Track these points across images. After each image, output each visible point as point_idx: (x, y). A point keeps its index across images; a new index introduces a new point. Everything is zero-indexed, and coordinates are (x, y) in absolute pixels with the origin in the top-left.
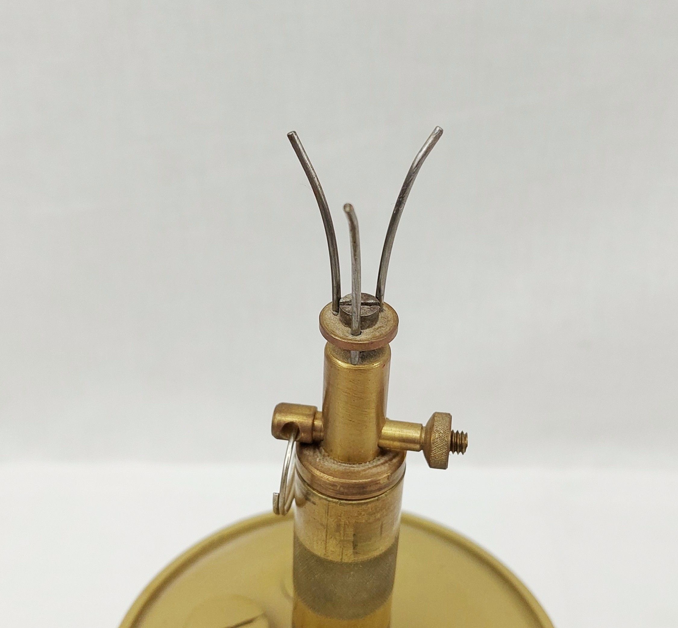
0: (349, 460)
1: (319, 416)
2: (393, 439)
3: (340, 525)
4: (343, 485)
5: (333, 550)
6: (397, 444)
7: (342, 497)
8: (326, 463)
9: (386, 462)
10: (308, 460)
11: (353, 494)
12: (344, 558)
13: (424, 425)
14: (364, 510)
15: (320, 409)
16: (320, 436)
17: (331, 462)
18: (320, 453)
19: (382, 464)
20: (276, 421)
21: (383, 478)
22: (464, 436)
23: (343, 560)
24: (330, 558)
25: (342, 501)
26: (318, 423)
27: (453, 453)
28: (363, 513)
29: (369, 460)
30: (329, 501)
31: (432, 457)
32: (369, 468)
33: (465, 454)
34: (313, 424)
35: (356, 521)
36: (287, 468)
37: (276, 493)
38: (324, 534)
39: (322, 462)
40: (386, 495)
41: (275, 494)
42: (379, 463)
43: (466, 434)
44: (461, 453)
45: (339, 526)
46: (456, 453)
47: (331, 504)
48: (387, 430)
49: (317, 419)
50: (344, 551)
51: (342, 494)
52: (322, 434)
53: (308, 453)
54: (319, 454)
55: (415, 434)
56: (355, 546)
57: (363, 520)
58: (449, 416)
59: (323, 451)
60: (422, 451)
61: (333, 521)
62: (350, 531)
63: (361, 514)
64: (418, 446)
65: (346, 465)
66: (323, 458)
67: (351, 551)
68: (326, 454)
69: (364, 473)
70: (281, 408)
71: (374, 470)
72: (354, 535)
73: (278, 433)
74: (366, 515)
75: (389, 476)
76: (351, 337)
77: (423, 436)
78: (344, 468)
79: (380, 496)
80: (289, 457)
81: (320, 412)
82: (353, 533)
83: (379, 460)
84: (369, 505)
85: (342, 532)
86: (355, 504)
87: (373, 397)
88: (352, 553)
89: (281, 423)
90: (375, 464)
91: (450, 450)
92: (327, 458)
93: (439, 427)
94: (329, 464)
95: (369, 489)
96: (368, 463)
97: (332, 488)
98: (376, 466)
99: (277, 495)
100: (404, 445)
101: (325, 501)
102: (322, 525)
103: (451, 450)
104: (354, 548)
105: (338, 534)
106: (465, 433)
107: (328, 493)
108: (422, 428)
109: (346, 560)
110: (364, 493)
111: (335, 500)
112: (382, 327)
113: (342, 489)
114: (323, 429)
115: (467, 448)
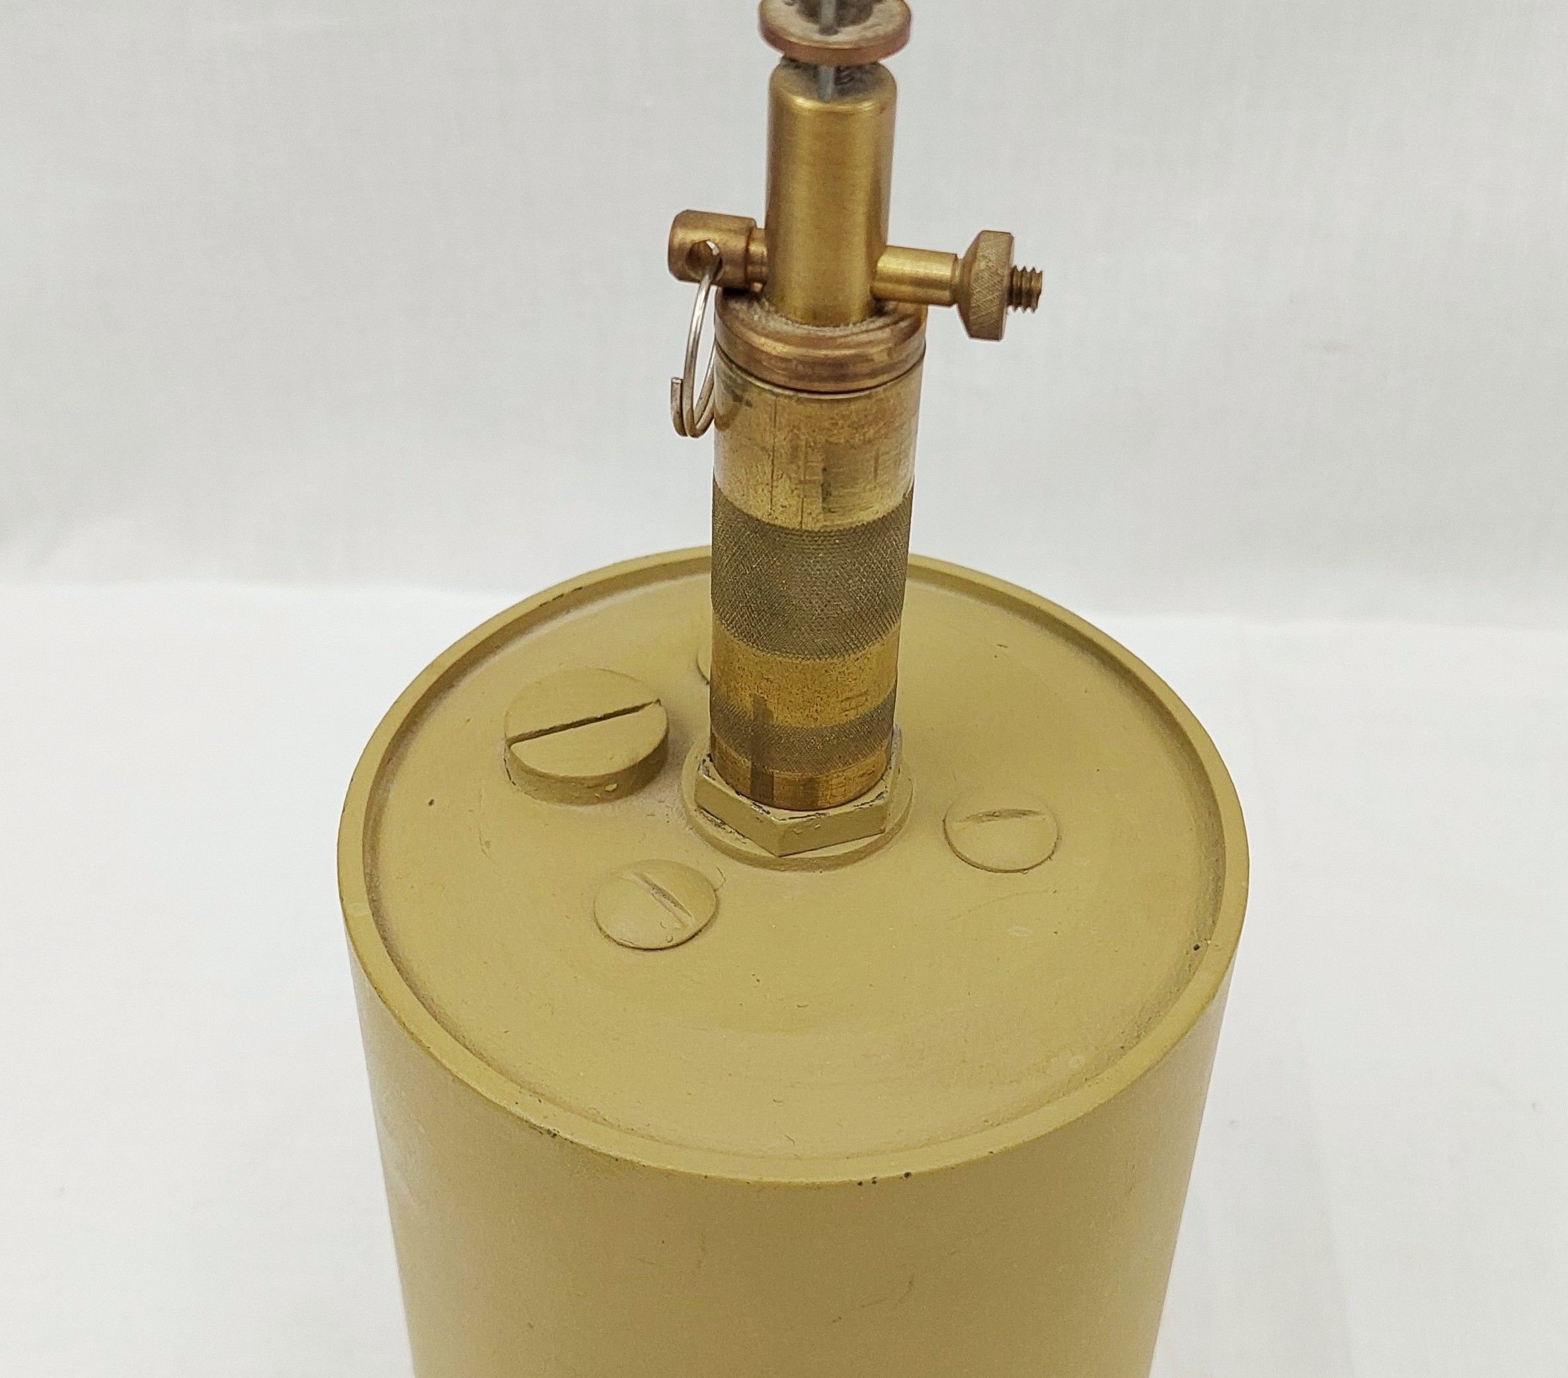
0: (817, 317)
1: (757, 235)
2: (900, 280)
3: (798, 447)
4: (802, 361)
5: (785, 503)
6: (907, 290)
7: (800, 385)
8: (772, 324)
9: (887, 325)
10: (737, 317)
11: (822, 379)
12: (805, 520)
13: (961, 256)
14: (843, 417)
15: (761, 224)
16: (761, 273)
17: (781, 321)
18: (762, 307)
19: (880, 328)
20: (677, 241)
21: (878, 354)
22: (1036, 276)
23: (803, 527)
24: (778, 522)
25: (801, 395)
26: (758, 249)
27: (1016, 308)
28: (840, 422)
29: (854, 319)
30: (777, 395)
31: (972, 307)
32: (853, 334)
33: (1037, 311)
34: (747, 250)
35: (827, 441)
36: (696, 342)
37: (677, 379)
38: (768, 470)
39: (763, 320)
40: (885, 390)
41: (674, 381)
42: (872, 326)
43: (1041, 273)
44: (1029, 310)
45: (795, 448)
46: (1020, 309)
47: (781, 399)
48: (888, 264)
49: (753, 239)
50: (805, 505)
51: (801, 377)
52: (764, 269)
53: (739, 307)
54: (759, 310)
55: (943, 271)
56: (826, 495)
57: (841, 437)
58: (1009, 239)
59: (767, 304)
60: (955, 307)
61: (785, 439)
62: (817, 462)
63: (837, 424)
64: (946, 295)
65: (810, 327)
66: (767, 316)
67: (817, 506)
68: (772, 309)
69: (843, 340)
70: (685, 219)
71: (864, 337)
72: (824, 470)
73: (680, 264)
74: (846, 428)
75: (890, 349)
76: (817, 37)
77: (957, 273)
78: (806, 332)
79: (874, 390)
80: (699, 317)
81: (761, 229)
82: (821, 466)
83: (873, 322)
84: (853, 407)
85: (800, 463)
86: (826, 401)
87: (862, 177)
88: (820, 510)
89: (684, 244)
90: (864, 328)
91: (1008, 305)
92: (776, 316)
93: (990, 252)
94: (777, 324)
95: (852, 369)
96: (851, 325)
97: (783, 365)
98: (867, 331)
99: (679, 381)
100: (921, 292)
101: (769, 396)
102: (763, 449)
103: (1010, 303)
104: (824, 500)
105: (794, 467)
106: (1038, 271)
107: (776, 378)
108: (956, 259)
109: (809, 525)
110: (843, 378)
111: (787, 392)
112: (879, 25)
113: (800, 367)
114: (766, 259)
115: (1041, 297)
